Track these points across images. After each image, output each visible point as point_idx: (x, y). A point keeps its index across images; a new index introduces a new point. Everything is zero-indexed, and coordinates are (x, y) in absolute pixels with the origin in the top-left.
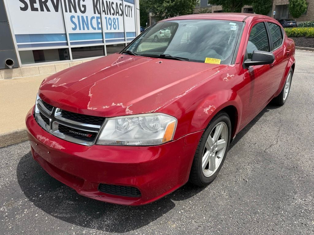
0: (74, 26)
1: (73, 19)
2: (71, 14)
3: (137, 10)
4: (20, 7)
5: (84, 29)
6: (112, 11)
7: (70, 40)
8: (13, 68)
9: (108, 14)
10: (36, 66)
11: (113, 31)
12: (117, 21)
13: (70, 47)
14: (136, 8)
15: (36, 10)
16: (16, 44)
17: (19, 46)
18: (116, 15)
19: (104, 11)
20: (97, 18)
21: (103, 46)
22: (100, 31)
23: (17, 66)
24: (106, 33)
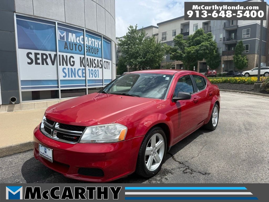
0: (64, 75)
1: (65, 70)
2: (63, 67)
3: (113, 64)
4: (28, 62)
5: (72, 77)
6: (94, 65)
7: (61, 84)
8: (15, 103)
9: (91, 67)
10: (33, 103)
11: (94, 78)
12: (97, 71)
13: (60, 89)
15: (39, 64)
16: (20, 86)
17: (22, 88)
18: (97, 68)
19: (88, 65)
20: (83, 69)
21: (86, 89)
22: (84, 78)
23: (19, 102)
24: (88, 80)
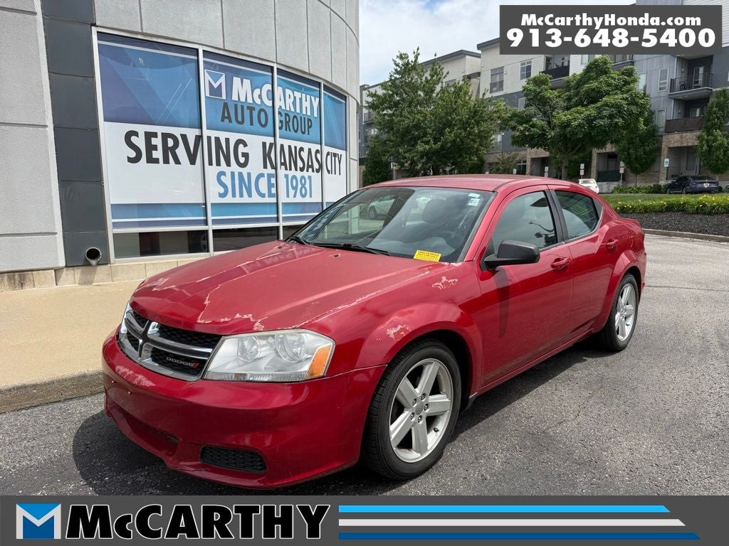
0: (222, 190)
1: (223, 178)
2: (219, 169)
3: (351, 161)
4: (128, 157)
5: (241, 195)
6: (300, 164)
7: (213, 216)
8: (98, 264)
9: (290, 169)
10: (141, 263)
11: (299, 199)
12: (308, 181)
13: (211, 228)
14: (350, 158)
15: (156, 161)
16: (110, 220)
17: (115, 225)
18: (307, 171)
19: (284, 164)
20: (270, 176)
21: (278, 227)
22: (274, 200)
23: (106, 262)
24: (285, 204)
